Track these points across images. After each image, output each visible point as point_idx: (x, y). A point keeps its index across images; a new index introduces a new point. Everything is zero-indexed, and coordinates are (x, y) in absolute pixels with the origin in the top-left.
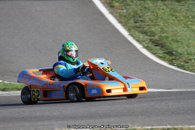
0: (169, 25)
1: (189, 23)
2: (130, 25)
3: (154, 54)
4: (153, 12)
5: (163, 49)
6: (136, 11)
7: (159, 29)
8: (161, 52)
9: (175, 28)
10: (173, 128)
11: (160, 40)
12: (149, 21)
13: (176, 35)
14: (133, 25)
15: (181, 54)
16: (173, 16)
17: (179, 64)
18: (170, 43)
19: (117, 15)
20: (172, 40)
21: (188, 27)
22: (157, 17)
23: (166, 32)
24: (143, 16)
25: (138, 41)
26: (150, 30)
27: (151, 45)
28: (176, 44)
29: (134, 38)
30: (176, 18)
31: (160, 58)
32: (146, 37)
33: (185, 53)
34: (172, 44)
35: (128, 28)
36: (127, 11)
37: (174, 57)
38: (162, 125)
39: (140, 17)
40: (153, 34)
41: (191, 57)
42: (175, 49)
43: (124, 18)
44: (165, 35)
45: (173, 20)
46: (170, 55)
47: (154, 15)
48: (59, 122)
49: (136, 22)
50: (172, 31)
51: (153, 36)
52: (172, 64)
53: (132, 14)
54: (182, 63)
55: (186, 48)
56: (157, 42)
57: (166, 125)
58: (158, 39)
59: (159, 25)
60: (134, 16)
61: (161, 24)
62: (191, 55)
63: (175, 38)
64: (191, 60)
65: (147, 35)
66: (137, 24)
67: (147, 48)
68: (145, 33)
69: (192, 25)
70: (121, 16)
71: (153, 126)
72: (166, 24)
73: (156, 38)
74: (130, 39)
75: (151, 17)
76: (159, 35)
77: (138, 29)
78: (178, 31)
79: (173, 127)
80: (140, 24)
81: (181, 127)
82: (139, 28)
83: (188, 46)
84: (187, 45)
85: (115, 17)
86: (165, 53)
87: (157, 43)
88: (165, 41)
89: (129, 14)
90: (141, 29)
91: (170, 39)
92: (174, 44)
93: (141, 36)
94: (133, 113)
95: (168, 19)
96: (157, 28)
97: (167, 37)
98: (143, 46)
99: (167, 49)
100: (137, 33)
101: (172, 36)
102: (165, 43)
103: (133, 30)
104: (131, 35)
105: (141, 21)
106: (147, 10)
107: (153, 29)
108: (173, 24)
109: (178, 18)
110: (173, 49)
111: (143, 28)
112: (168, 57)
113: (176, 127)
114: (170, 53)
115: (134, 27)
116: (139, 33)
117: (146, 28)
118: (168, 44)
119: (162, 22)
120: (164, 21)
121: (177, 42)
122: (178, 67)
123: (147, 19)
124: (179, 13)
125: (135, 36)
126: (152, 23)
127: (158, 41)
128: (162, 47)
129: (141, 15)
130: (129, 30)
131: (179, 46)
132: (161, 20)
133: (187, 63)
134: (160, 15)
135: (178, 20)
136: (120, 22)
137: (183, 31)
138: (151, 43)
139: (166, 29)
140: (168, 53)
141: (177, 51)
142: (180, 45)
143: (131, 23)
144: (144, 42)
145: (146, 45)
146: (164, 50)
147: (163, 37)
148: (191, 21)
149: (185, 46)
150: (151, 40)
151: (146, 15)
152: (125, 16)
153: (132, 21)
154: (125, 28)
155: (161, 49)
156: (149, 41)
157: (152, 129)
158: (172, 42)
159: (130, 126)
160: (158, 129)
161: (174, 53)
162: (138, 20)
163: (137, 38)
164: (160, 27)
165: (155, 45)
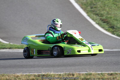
0: (112, 10)
2: (88, 10)
3: (103, 28)
4: (102, 2)
5: (108, 24)
6: (92, 1)
7: (106, 13)
8: (107, 27)
9: (116, 12)
11: (107, 19)
12: (100, 8)
13: (116, 16)
14: (90, 9)
15: (119, 28)
16: (115, 4)
17: (118, 34)
18: (112, 21)
19: (80, 3)
20: (114, 19)
22: (105, 5)
23: (110, 14)
24: (96, 4)
25: (93, 19)
26: (100, 13)
28: (116, 22)
29: (91, 17)
30: (117, 6)
31: (106, 30)
32: (98, 17)
34: (114, 22)
35: (86, 12)
36: (86, 1)
37: (115, 30)
38: (108, 71)
39: (94, 5)
40: (102, 15)
42: (115, 25)
43: (84, 5)
44: (109, 16)
45: (115, 7)
46: (112, 28)
47: (103, 4)
48: (44, 68)
49: (92, 8)
50: (114, 14)
51: (102, 17)
52: (114, 34)
53: (89, 3)
57: (110, 71)
58: (105, 19)
59: (106, 10)
60: (90, 4)
61: (107, 9)
63: (115, 18)
65: (98, 16)
66: (92, 9)
67: (98, 24)
68: (97, 15)
70: (82, 4)
71: (102, 71)
72: (111, 10)
73: (104, 18)
74: (88, 18)
75: (101, 5)
76: (106, 16)
77: (93, 12)
78: (118, 14)
79: (114, 72)
80: (94, 9)
82: (94, 11)
85: (79, 5)
86: (109, 27)
87: (104, 21)
88: (109, 20)
89: (87, 3)
90: (95, 12)
91: (113, 18)
92: (115, 22)
93: (95, 17)
94: (90, 64)
95: (112, 7)
96: (105, 11)
97: (111, 18)
98: (96, 22)
99: (111, 25)
100: (92, 14)
101: (114, 17)
102: (110, 21)
103: (89, 13)
104: (89, 16)
105: (95, 7)
106: (98, 1)
107: (102, 12)
108: (114, 10)
109: (118, 6)
110: (114, 25)
111: (96, 12)
112: (111, 29)
113: (117, 72)
114: (113, 27)
115: (91, 11)
116: (93, 15)
117: (98, 12)
118: (111, 22)
119: (108, 8)
120: (109, 8)
121: (117, 20)
122: (118, 36)
123: (99, 6)
124: (118, 2)
125: (91, 16)
126: (102, 9)
127: (105, 20)
128: (108, 23)
129: (95, 3)
130: (87, 13)
131: (118, 23)
132: (107, 7)
134: (107, 4)
135: (118, 7)
136: (82, 8)
138: (101, 21)
139: (110, 12)
140: (111, 27)
141: (117, 26)
142: (119, 22)
143: (88, 8)
144: (96, 20)
145: (97, 22)
146: (109, 26)
147: (108, 17)
150: (101, 19)
151: (98, 3)
152: (85, 4)
153: (89, 8)
154: (85, 12)
155: (107, 25)
156: (100, 20)
157: (101, 73)
158: (114, 21)
159: (88, 71)
160: (105, 73)
161: (115, 27)
162: (93, 7)
163: (92, 18)
164: (106, 11)
165: (103, 22)
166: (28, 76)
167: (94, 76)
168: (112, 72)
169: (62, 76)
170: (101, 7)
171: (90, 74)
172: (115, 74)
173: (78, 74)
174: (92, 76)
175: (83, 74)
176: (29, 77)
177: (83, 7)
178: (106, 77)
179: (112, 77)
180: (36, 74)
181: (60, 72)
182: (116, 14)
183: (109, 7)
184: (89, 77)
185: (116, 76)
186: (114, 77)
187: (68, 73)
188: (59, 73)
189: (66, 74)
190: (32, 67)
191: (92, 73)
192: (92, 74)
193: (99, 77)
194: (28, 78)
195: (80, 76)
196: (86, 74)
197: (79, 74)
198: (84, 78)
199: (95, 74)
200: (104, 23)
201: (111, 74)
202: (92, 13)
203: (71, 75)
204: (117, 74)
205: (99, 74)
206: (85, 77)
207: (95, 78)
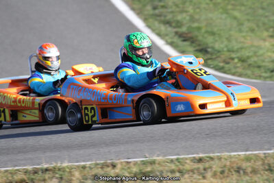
0: (201, 10)
1: (230, 7)
2: (146, 13)
5: (194, 45)
7: (188, 18)
9: (210, 15)
10: (208, 157)
11: (190, 33)
12: (174, 7)
13: (211, 24)
14: (151, 12)
15: (219, 52)
17: (217, 65)
18: (203, 36)
20: (207, 32)
21: (227, 13)
23: (198, 21)
25: (159, 35)
26: (175, 19)
27: (176, 40)
28: (212, 37)
29: (153, 30)
32: (170, 29)
33: (225, 49)
34: (206, 38)
35: (143, 17)
37: (209, 56)
38: (193, 154)
39: (160, 1)
40: (179, 24)
41: (233, 55)
42: (211, 45)
43: (137, 3)
44: (195, 25)
45: (207, 4)
48: (48, 154)
49: (155, 8)
50: (206, 19)
51: (180, 27)
52: (207, 66)
54: (221, 64)
55: (226, 42)
56: (185, 35)
57: (198, 154)
58: (187, 32)
59: (186, 12)
61: (190, 9)
62: (233, 51)
63: (209, 29)
64: (233, 59)
65: (171, 26)
66: (157, 11)
67: (172, 44)
68: (168, 23)
69: (233, 9)
71: (178, 155)
72: (198, 10)
73: (184, 29)
76: (188, 25)
77: (158, 18)
78: (214, 19)
80: (161, 10)
81: (219, 154)
82: (160, 16)
83: (229, 39)
84: (227, 39)
85: (126, 2)
86: (197, 50)
87: (184, 37)
88: (196, 33)
90: (162, 18)
91: (203, 30)
92: (209, 37)
93: (163, 28)
94: (152, 137)
95: (200, 3)
96: (184, 15)
97: (199, 29)
98: (166, 41)
99: (199, 45)
100: (156, 23)
101: (206, 26)
102: (197, 36)
103: (151, 20)
105: (163, 7)
107: (179, 17)
108: (207, 10)
109: (214, 1)
110: (207, 44)
111: (165, 16)
112: (201, 55)
113: (211, 155)
114: (204, 51)
115: (153, 15)
116: (159, 23)
117: (169, 17)
118: (200, 38)
120: (194, 6)
121: (213, 34)
122: (216, 70)
123: (170, 3)
125: (154, 28)
126: (177, 9)
128: (193, 42)
130: (145, 20)
131: (216, 41)
132: (190, 5)
133: (228, 63)
135: (215, 4)
136: (133, 9)
137: (221, 19)
138: (177, 37)
139: (197, 17)
140: (201, 51)
141: (213, 48)
142: (217, 39)
143: (148, 10)
144: (167, 35)
145: (169, 41)
146: (195, 47)
147: (193, 28)
148: (233, 5)
149: (224, 40)
150: (176, 33)
153: (149, 8)
154: (140, 18)
155: (191, 45)
156: (174, 34)
157: (177, 159)
158: (206, 35)
159: (148, 156)
160: (186, 159)
161: (209, 50)
162: (157, 6)
163: (157, 31)
164: (189, 14)
165: (182, 39)
166: (11, 173)
167: (162, 166)
168: (201, 155)
169: (88, 169)
170: (177, 6)
171: (153, 163)
172: (208, 159)
173: (124, 164)
174: (157, 165)
175: (135, 163)
176: (12, 177)
177: (135, 6)
178: (187, 167)
179: (201, 166)
180: (30, 168)
181: (84, 161)
182: (211, 19)
183: (195, 4)
184: (149, 169)
185: (212, 162)
186: (207, 165)
187: (102, 162)
188: (83, 163)
189: (97, 164)
190: (19, 152)
191: (157, 158)
192: (157, 162)
193: (173, 167)
194: (10, 178)
195: (129, 168)
196: (144, 163)
197: (128, 163)
198: (138, 171)
199: (164, 162)
200: (184, 41)
201: (200, 160)
202: (156, 20)
203: (108, 166)
204: (212, 159)
205: (172, 161)
206: (140, 170)
207: (164, 172)
